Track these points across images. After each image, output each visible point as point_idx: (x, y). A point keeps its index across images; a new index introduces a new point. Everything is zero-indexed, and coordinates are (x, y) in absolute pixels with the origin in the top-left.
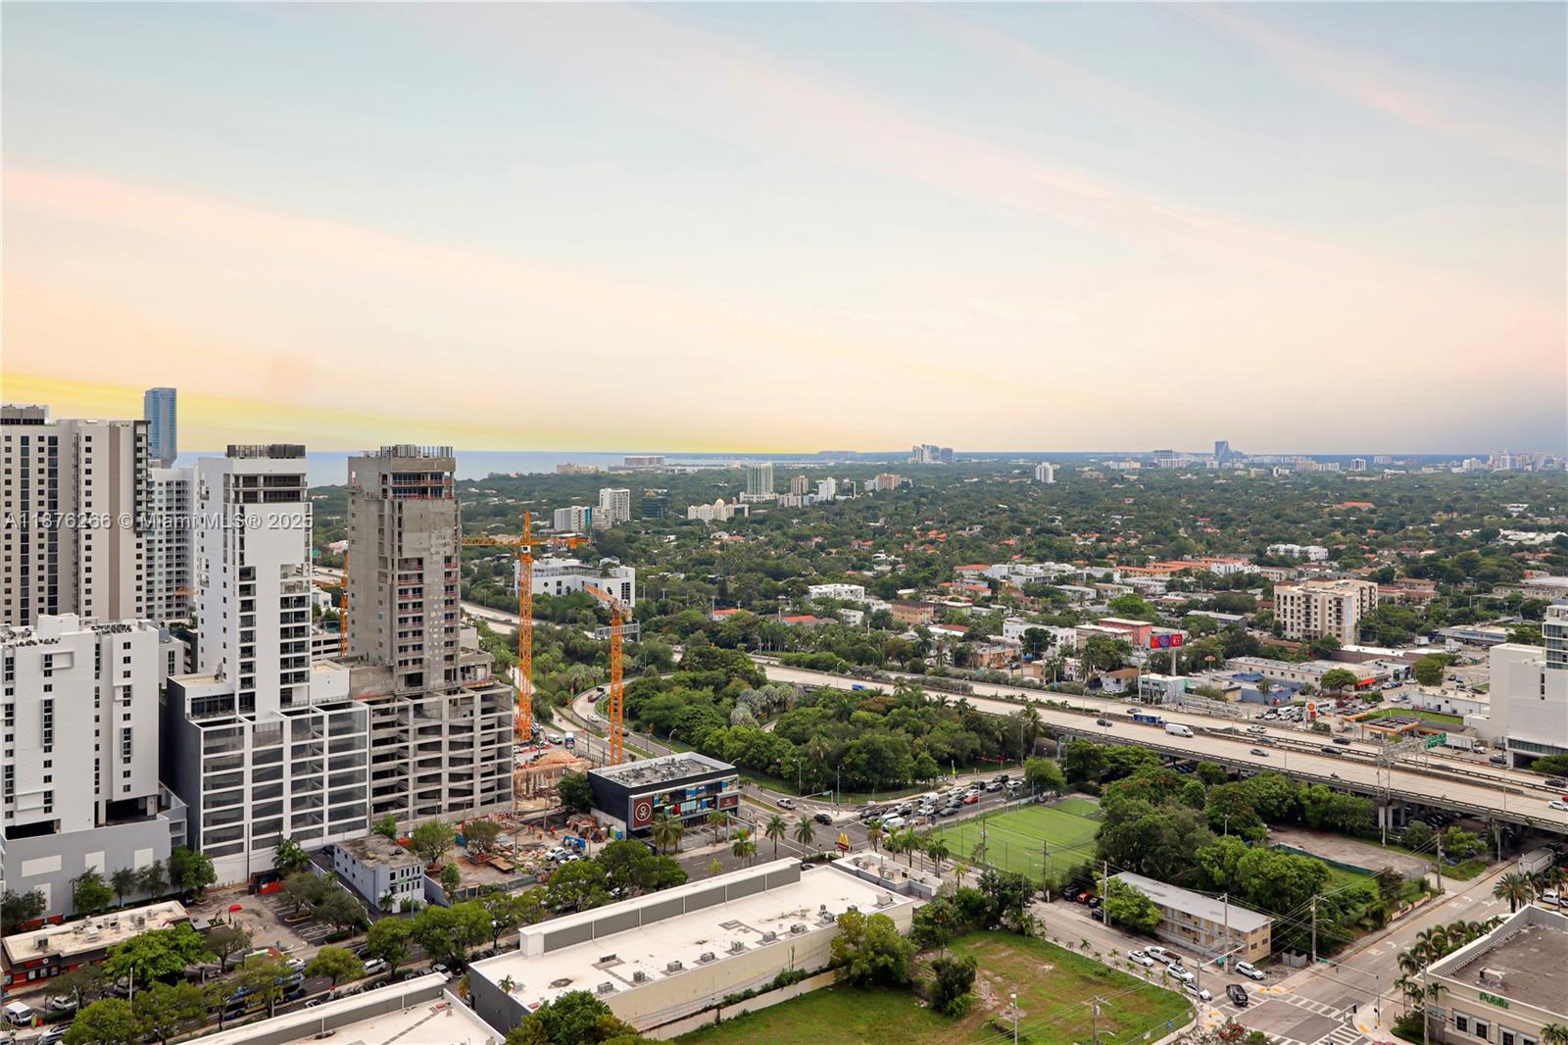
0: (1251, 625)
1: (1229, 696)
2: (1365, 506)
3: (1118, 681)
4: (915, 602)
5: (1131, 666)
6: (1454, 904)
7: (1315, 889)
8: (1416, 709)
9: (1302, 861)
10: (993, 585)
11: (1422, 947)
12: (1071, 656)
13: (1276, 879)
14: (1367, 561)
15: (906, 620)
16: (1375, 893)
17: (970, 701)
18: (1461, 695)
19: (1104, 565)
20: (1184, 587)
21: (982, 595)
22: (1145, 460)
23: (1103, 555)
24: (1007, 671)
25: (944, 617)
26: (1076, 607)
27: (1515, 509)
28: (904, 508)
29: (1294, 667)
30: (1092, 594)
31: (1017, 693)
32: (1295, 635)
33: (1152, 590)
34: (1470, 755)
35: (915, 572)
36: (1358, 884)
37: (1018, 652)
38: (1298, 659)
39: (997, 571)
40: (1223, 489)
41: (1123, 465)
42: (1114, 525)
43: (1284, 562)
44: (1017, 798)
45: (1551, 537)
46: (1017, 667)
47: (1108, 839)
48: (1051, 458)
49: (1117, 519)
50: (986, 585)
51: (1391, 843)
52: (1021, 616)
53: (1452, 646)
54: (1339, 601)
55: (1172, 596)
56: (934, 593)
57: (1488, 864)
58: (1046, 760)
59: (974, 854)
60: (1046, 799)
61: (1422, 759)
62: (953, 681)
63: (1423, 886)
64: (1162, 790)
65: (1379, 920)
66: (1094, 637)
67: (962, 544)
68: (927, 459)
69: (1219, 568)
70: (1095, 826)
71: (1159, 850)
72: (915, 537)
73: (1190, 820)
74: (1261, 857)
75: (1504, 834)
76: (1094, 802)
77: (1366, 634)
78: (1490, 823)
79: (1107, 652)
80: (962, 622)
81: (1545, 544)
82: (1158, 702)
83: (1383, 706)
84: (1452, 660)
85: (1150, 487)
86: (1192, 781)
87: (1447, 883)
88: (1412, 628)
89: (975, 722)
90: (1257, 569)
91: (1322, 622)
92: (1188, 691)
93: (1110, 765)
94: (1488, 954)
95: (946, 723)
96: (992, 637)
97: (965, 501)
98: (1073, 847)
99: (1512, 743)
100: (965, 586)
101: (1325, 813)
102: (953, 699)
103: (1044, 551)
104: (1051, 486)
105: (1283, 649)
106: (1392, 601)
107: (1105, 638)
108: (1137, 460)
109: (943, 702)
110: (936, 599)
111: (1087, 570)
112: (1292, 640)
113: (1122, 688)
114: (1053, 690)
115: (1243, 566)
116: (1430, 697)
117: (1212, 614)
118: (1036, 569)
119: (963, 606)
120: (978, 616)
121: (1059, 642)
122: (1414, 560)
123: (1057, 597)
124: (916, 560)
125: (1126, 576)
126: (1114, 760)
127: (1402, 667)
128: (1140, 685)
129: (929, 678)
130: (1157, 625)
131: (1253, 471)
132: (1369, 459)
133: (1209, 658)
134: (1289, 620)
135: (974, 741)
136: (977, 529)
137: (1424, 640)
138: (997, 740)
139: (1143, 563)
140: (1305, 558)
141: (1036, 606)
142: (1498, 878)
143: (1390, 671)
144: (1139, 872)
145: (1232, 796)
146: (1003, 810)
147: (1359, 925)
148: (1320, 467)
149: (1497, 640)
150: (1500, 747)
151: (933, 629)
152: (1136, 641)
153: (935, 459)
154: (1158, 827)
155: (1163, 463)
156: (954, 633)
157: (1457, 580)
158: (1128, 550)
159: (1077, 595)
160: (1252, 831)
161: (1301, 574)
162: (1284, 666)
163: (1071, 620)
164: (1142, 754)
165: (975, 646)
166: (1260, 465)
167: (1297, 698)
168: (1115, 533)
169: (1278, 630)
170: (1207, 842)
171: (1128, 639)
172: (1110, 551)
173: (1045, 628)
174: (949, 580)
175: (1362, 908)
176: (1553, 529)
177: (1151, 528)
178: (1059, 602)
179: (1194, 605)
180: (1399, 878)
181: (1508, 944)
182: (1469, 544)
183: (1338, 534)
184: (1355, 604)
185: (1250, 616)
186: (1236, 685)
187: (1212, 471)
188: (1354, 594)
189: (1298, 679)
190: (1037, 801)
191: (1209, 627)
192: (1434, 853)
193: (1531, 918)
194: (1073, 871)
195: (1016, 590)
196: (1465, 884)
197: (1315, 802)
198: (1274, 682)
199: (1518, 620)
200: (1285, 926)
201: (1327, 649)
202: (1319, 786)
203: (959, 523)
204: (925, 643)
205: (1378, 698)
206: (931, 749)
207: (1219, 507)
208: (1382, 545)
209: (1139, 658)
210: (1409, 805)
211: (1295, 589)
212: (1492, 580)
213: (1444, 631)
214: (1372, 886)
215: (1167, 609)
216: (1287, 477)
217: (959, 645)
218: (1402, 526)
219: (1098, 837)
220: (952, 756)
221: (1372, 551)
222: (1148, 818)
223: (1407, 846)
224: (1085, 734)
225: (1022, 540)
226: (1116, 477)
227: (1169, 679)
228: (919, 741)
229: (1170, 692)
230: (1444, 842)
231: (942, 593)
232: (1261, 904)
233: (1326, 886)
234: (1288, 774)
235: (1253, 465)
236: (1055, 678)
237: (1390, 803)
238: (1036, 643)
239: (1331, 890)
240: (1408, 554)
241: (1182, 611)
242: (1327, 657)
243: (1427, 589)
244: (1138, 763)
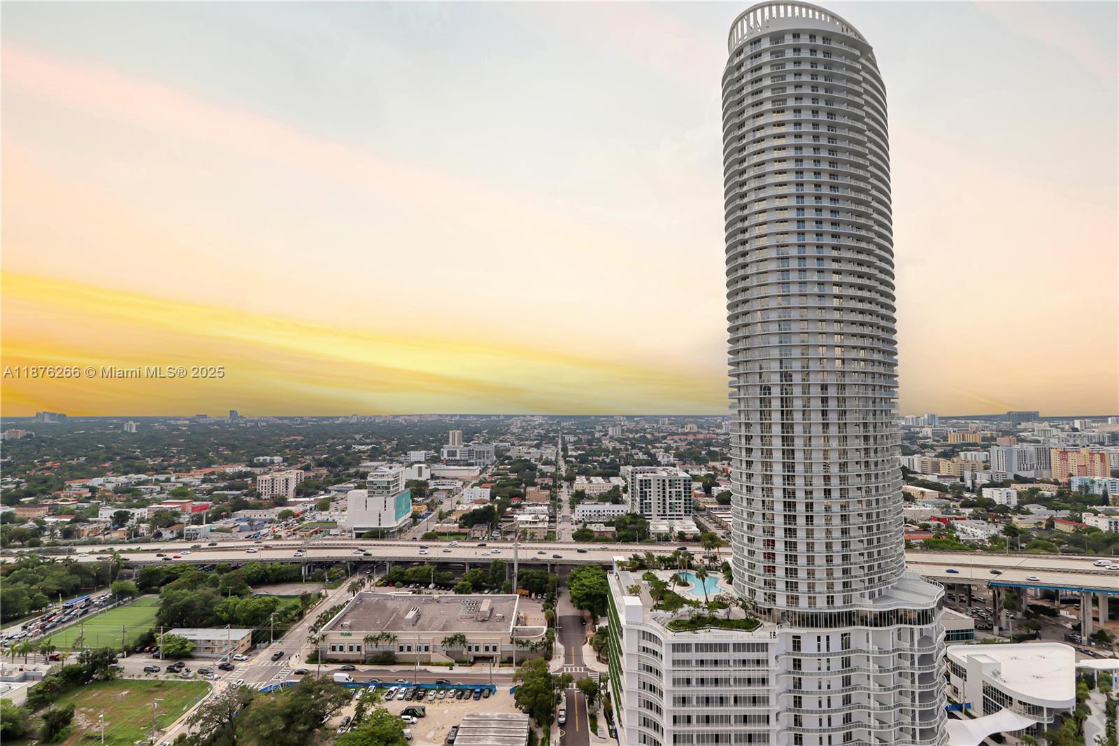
0: (245, 495)
1: (233, 530)
2: (300, 438)
3: (172, 532)
4: (34, 505)
5: (180, 523)
6: (331, 600)
7: (273, 610)
8: (318, 522)
9: (267, 599)
10: (93, 490)
11: (319, 621)
12: (144, 523)
13: (254, 611)
14: (300, 461)
15: (27, 516)
16: (300, 605)
17: (73, 557)
18: (337, 513)
19: (166, 473)
20: (211, 481)
21: (84, 496)
22: (191, 420)
23: (165, 468)
24: (101, 537)
25: (55, 511)
26: (147, 497)
27: (358, 437)
28: (28, 449)
29: (265, 512)
30: (158, 489)
31: (106, 548)
32: (266, 497)
33: (194, 483)
34: (340, 537)
35: (35, 487)
36: (292, 602)
37: (109, 525)
38: (268, 508)
39: (95, 482)
40: (233, 433)
41: (178, 422)
42: (172, 452)
43: (263, 465)
44: (106, 606)
45: (371, 447)
46: (108, 534)
47: (164, 614)
48: (135, 419)
49: (174, 450)
50: (88, 490)
51: (307, 581)
52: (112, 505)
53: (333, 493)
54: (287, 480)
55: (204, 486)
56: (49, 498)
57: (345, 579)
58: (126, 581)
59: (75, 644)
60: (125, 602)
61: (320, 542)
62: (62, 548)
63: (320, 595)
64: (194, 583)
65: (301, 615)
66: (158, 511)
67: (71, 468)
68: (47, 420)
69: (229, 470)
70: (156, 609)
71: (193, 613)
72: (36, 466)
73: (211, 594)
74: (247, 602)
75: (351, 566)
76: (156, 597)
77: (298, 493)
78: (346, 563)
79: (166, 518)
80: (69, 513)
81: (368, 450)
82: (195, 539)
83: (305, 523)
84: (333, 499)
85: (193, 433)
86: (213, 574)
87: (330, 592)
88: (318, 488)
89: (77, 569)
90: (249, 469)
91: (280, 490)
92: (212, 531)
93: (166, 576)
94: (344, 616)
95: (56, 573)
96: (90, 519)
97: (74, 444)
98: (142, 624)
99: (355, 529)
100: (72, 492)
101: (279, 575)
102: (60, 558)
103: (128, 469)
104: (134, 433)
105: (261, 504)
106: (310, 477)
107: (165, 511)
108: (186, 420)
109: (54, 560)
110: (50, 502)
111: (155, 477)
112: (265, 499)
113: (174, 535)
114: (131, 543)
115: (242, 468)
116: (322, 516)
117: (226, 492)
118: (123, 479)
119: (72, 504)
120: (82, 508)
121: (136, 516)
122: (319, 459)
123: (136, 492)
124: (36, 480)
125: (178, 478)
126: (168, 572)
127: (313, 505)
128: (185, 532)
129: (44, 548)
130: (195, 501)
131: (248, 424)
132: (302, 418)
133: (224, 513)
134: (264, 491)
135: (77, 579)
136: (82, 459)
137: (323, 492)
138: (93, 576)
139: (188, 471)
140: (272, 462)
141: (122, 499)
142: (349, 584)
143: (308, 508)
144: (182, 627)
145: (233, 577)
146: (96, 614)
147: (293, 621)
148: (280, 422)
149: (350, 489)
150: (351, 532)
151: (46, 519)
152: (184, 510)
153: (52, 420)
154: (193, 602)
155: (202, 421)
156: (63, 520)
157: (336, 466)
158: (180, 465)
159: (149, 490)
160: (244, 591)
161: (270, 470)
162: (260, 512)
163: (143, 504)
164: (184, 567)
165: (78, 526)
166: (252, 421)
167: (267, 525)
168: (173, 457)
169: (259, 496)
170: (217, 603)
171: (179, 509)
172: (170, 466)
173: (127, 510)
174: (61, 489)
175: (294, 613)
176: (371, 444)
177: (195, 453)
178: (137, 494)
179: (216, 489)
180: (310, 595)
181: (352, 610)
182: (341, 451)
183: (287, 451)
184: (294, 480)
185: (245, 491)
186: (237, 524)
187: (228, 424)
188: (293, 476)
189: (268, 517)
190: (119, 605)
191: (225, 498)
192: (325, 580)
193: (360, 598)
194: (142, 636)
195: (109, 491)
196: (336, 590)
197: (273, 570)
198: (256, 520)
199: (358, 480)
200: (258, 631)
201: (281, 501)
202: (276, 563)
203: (70, 457)
204: (41, 527)
205: (303, 520)
206: (44, 590)
207: (231, 442)
208: (306, 454)
209: (185, 518)
210: (315, 563)
211: (267, 476)
212: (348, 465)
213: (330, 488)
214: (297, 602)
215: (201, 492)
216: (264, 426)
217: (67, 526)
218: (315, 446)
219: (157, 615)
220: (59, 591)
221: (302, 457)
222: (187, 598)
223: (314, 581)
224: (151, 562)
225: (114, 464)
226: (176, 428)
227: (201, 526)
228: (34, 587)
229: (202, 534)
230: (329, 575)
231: (55, 498)
232: (247, 625)
233: (278, 607)
234: (262, 561)
235: (249, 421)
236: (134, 536)
237: (307, 564)
238: (120, 519)
239: (280, 608)
240: (317, 457)
241: (209, 492)
242: (281, 505)
243: (324, 471)
244: (183, 571)
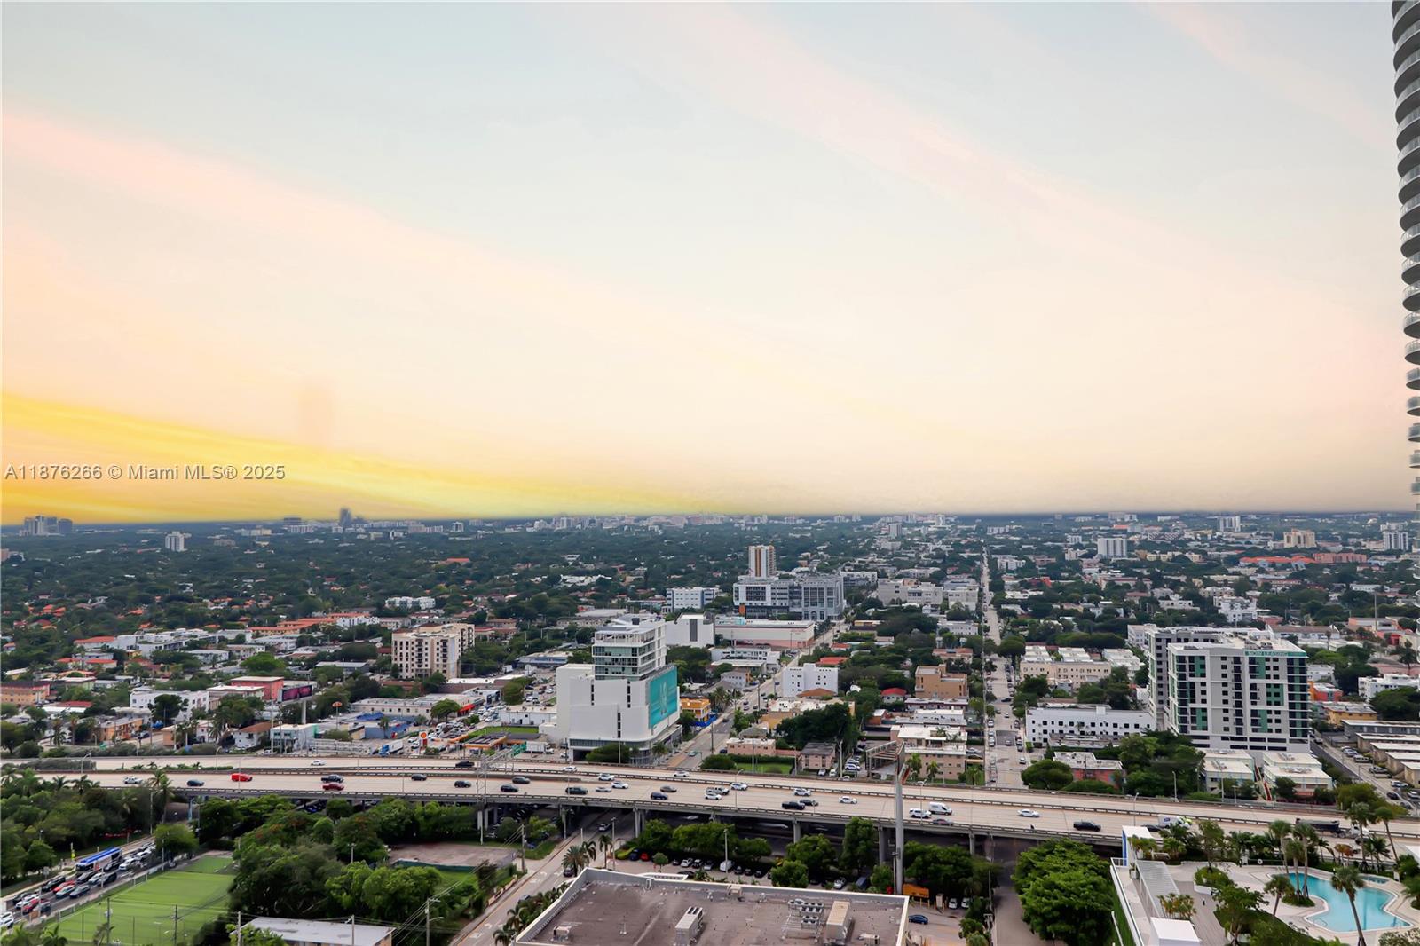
0: (373, 670)
1: (354, 735)
2: (464, 561)
3: (251, 736)
4: (27, 682)
5: (263, 720)
6: (533, 881)
7: (428, 893)
8: (504, 726)
9: (418, 871)
10: (119, 656)
11: (512, 921)
12: (203, 718)
13: (396, 892)
14: (466, 606)
15: (16, 702)
16: (476, 886)
17: (92, 778)
18: (537, 709)
19: (237, 627)
20: (313, 642)
21: (106, 667)
22: (275, 527)
23: (235, 618)
24: (134, 742)
25: (61, 694)
26: (208, 670)
27: (571, 558)
28: (14, 583)
29: (409, 703)
30: (224, 655)
31: (145, 762)
32: (410, 674)
33: (283, 647)
34: (544, 757)
35: (28, 650)
36: (462, 881)
37: (147, 720)
38: (413, 695)
39: (123, 642)
40: (348, 551)
41: (255, 533)
42: (246, 588)
43: (400, 613)
44: (146, 868)
45: (595, 578)
46: (146, 736)
47: (242, 888)
48: (182, 527)
49: (249, 583)
50: (110, 656)
51: (487, 840)
52: (150, 684)
53: (529, 670)
54: (445, 642)
55: (301, 651)
56: (50, 670)
57: (558, 842)
58: (178, 825)
59: (97, 935)
60: (177, 863)
61: (509, 766)
62: (73, 760)
63: (512, 870)
64: (292, 833)
65: (479, 907)
66: (226, 697)
67: (84, 617)
68: (42, 531)
69: (343, 622)
70: (229, 880)
71: (291, 890)
72: (27, 613)
73: (321, 855)
74: (383, 875)
75: (568, 815)
76: (227, 857)
77: (466, 668)
78: (557, 810)
79: (240, 710)
80: (83, 698)
81: (591, 585)
82: (290, 750)
83: (479, 726)
84: (529, 683)
85: (280, 552)
86: (322, 819)
87: (531, 866)
88: (501, 659)
89: (98, 799)
90: (377, 620)
91: (431, 662)
92: (317, 736)
93: (243, 818)
94: (559, 914)
95: (64, 805)
96: (117, 709)
97: (87, 572)
98: (206, 905)
99: (573, 742)
100: (87, 659)
101: (436, 826)
102: (71, 778)
103: (174, 619)
104: (181, 554)
105: (400, 688)
106: (485, 638)
107: (237, 696)
108: (266, 527)
109: (60, 783)
110: (52, 677)
111: (220, 633)
112: (407, 679)
113: (255, 742)
114: (184, 754)
115: (364, 619)
116: (510, 714)
117: (339, 664)
118: (167, 637)
119: (86, 682)
120: (103, 689)
121: (191, 706)
122: (501, 603)
123: (188, 661)
124: (28, 637)
125: (257, 636)
126: (247, 812)
127: (493, 692)
128: (272, 737)
129: (44, 760)
130: (287, 678)
131: (373, 535)
132: (466, 522)
133: (336, 704)
134: (404, 663)
135: (98, 818)
136: (101, 601)
137: (509, 668)
138: (124, 814)
139: (274, 623)
140: (417, 608)
141: (166, 673)
142: (565, 852)
143: (485, 697)
144: (272, 915)
145: (358, 825)
146: (130, 884)
147: (465, 917)
148: (428, 530)
149: (560, 662)
150: (564, 747)
151: (47, 709)
152: (268, 696)
153: (50, 530)
154: (290, 869)
155: (293, 529)
156: (73, 709)
157: (531, 617)
158: (260, 611)
159: (210, 658)
160: (375, 854)
161: (414, 622)
162: (400, 702)
163: (202, 683)
164: (274, 802)
165: (98, 721)
166: (378, 529)
167: (412, 729)
168: (247, 597)
169: (396, 672)
170: (336, 872)
171: (260, 695)
172: (243, 613)
173: (176, 693)
174: (68, 655)
175: (466, 901)
176: (595, 573)
177: (283, 590)
178: (190, 665)
179: (322, 657)
180: (493, 868)
181: (573, 903)
182: (540, 587)
183: (442, 585)
184: (458, 643)
185: (372, 662)
186: (360, 725)
187: (337, 535)
188: (456, 634)
189: (413, 713)
190: (167, 868)
191: (335, 675)
192: (520, 841)
193: (588, 879)
194: (206, 928)
195: (144, 659)
196: (541, 862)
197: (427, 817)
198: (392, 718)
199: (574, 645)
200: (404, 932)
201: (435, 684)
202: (431, 803)
203: (81, 596)
204: (40, 723)
205: (475, 720)
206: (47, 837)
207: (344, 568)
208: (478, 593)
209: (272, 711)
210: (500, 805)
211: (409, 635)
212: (555, 615)
213: (523, 659)
214: (471, 880)
215: (297, 663)
216: (400, 539)
217: (80, 721)
218: (492, 577)
219: (231, 890)
220: (70, 839)
221: (470, 599)
222: (280, 861)
223: (500, 840)
224: (218, 792)
225: (151, 610)
226: (249, 543)
227: (300, 727)
228: (31, 830)
229: (301, 741)
230: (527, 831)
231: (60, 670)
232: (383, 918)
233: (437, 888)
234: (406, 797)
235: (373, 529)
236: (187, 742)
237: (486, 807)
238: (166, 710)
239: (442, 891)
240: (496, 599)
241: (311, 663)
242: (436, 691)
243: (510, 626)
244: (271, 810)
